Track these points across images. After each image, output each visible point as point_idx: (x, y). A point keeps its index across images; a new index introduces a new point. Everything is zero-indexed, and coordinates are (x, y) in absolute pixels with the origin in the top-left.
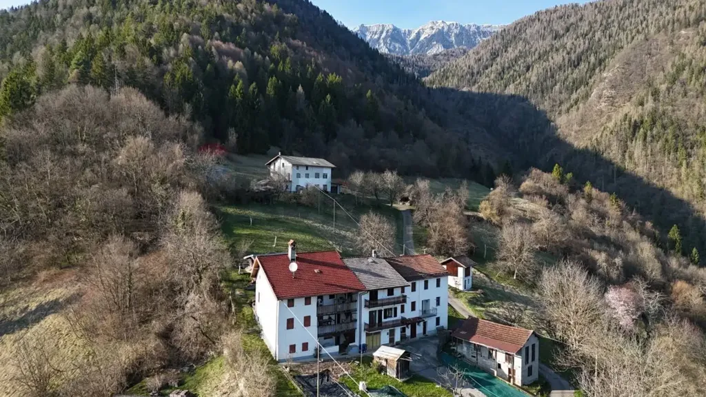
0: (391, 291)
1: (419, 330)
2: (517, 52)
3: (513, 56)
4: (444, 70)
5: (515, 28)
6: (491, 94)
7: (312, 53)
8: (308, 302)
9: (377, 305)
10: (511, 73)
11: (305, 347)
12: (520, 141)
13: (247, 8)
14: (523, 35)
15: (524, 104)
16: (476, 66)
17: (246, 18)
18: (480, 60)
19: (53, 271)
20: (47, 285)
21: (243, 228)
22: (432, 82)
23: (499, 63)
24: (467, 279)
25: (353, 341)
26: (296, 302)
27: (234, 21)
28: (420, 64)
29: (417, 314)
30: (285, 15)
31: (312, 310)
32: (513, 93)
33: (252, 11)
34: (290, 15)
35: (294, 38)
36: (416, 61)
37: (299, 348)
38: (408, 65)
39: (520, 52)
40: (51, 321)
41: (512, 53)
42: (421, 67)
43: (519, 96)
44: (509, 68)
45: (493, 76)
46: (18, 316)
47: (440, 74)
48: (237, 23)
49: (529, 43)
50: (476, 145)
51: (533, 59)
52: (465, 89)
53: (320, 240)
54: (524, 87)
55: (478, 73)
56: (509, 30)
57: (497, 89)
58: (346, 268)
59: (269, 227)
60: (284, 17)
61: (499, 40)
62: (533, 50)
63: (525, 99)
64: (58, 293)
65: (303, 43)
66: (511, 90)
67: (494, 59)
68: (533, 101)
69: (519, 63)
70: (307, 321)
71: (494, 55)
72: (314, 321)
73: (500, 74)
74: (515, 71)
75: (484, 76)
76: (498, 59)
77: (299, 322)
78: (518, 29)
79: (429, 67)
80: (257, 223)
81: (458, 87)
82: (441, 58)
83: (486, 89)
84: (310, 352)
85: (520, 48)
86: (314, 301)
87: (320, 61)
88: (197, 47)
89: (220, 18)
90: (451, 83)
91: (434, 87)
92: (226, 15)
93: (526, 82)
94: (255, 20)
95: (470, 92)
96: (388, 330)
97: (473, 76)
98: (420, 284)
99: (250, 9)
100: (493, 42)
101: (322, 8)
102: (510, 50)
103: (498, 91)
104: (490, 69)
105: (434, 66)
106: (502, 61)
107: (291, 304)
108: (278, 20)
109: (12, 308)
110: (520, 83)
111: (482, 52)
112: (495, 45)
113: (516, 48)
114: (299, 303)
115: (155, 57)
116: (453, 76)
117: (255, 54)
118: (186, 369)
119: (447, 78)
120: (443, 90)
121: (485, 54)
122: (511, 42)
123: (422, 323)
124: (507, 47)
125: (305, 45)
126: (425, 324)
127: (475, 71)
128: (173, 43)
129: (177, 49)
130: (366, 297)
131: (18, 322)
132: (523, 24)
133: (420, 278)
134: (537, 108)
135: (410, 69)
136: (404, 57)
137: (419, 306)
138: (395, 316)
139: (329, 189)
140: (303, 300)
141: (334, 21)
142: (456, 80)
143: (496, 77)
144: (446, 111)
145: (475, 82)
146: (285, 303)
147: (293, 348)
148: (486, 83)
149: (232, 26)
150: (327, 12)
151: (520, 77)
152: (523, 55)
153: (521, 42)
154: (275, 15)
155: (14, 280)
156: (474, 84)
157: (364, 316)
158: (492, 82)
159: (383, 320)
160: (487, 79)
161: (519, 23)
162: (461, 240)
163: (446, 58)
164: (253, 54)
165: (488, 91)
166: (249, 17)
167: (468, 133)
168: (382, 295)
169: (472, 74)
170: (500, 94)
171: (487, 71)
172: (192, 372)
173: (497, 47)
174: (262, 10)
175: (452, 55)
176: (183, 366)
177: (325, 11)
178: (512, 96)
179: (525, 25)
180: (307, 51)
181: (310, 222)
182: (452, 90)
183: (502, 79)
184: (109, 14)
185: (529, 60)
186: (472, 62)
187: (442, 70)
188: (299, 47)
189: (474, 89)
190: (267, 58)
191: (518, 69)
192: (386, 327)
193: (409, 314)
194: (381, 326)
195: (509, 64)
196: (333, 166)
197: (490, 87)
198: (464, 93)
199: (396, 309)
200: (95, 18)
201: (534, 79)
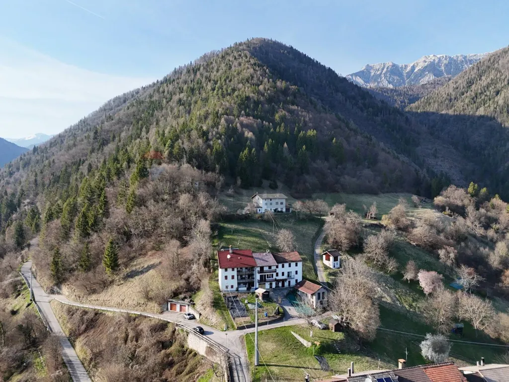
0: (270, 267)
1: (286, 284)
2: (489, 80)
3: (485, 84)
4: (428, 98)
5: (490, 60)
6: (465, 115)
7: (304, 113)
8: (233, 270)
9: (263, 273)
10: (483, 97)
11: (232, 287)
12: (486, 152)
13: (265, 88)
14: (496, 65)
15: (491, 123)
16: (453, 93)
17: (263, 95)
18: (458, 88)
19: (154, 251)
20: (151, 258)
21: (228, 234)
22: (418, 108)
23: (473, 90)
24: (336, 262)
25: (254, 286)
26: (228, 269)
27: (256, 99)
28: (410, 93)
29: (285, 277)
30: (290, 87)
31: (235, 273)
32: (483, 114)
33: (268, 89)
34: (293, 87)
35: (293, 104)
36: (407, 90)
37: (230, 287)
38: (400, 95)
39: (492, 80)
40: (152, 272)
41: (485, 81)
42: (411, 95)
43: (487, 116)
44: (481, 93)
45: (467, 101)
46: (141, 270)
47: (423, 101)
48: (258, 100)
49: (500, 72)
50: (443, 159)
51: (503, 85)
52: (443, 112)
53: (262, 241)
54: (492, 108)
55: (455, 99)
56: (483, 62)
57: (469, 111)
58: (252, 257)
59: (240, 234)
60: (289, 89)
61: (475, 71)
62: (503, 77)
63: (492, 119)
64: (155, 261)
65: (298, 107)
66: (481, 112)
67: (469, 87)
68: (499, 120)
69: (490, 88)
70: (233, 277)
71: (470, 83)
72: (236, 277)
73: (473, 99)
74: (486, 96)
75: (459, 101)
76: (473, 86)
77: (230, 277)
78: (492, 61)
79: (418, 95)
80: (236, 232)
81: (437, 110)
82: (428, 86)
83: (460, 112)
84: (235, 289)
85: (492, 76)
86: (236, 269)
87: (307, 119)
88: (229, 125)
89: (248, 98)
90: (432, 109)
91: (419, 111)
92: (251, 95)
93: (494, 105)
94: (269, 96)
95: (447, 114)
96: (269, 283)
97: (450, 102)
98: (286, 265)
99: (267, 87)
100: (470, 72)
101: (327, 66)
102: (483, 78)
103: (471, 113)
104: (465, 95)
105: (422, 93)
106: (476, 89)
107: (226, 270)
108: (285, 92)
109: (139, 266)
110: (489, 106)
111: (460, 81)
112: (471, 75)
113: (489, 77)
114: (230, 270)
115: (205, 137)
116: (434, 102)
117: (264, 122)
118: (193, 293)
119: (430, 104)
120: (426, 114)
121: (462, 83)
122: (485, 72)
123: (287, 282)
124: (481, 76)
125: (299, 108)
126: (289, 282)
127: (453, 97)
128: (216, 125)
129: (218, 129)
130: (259, 269)
131: (140, 271)
132: (496, 57)
133: (287, 262)
134: (503, 125)
135: (402, 98)
136: (397, 88)
137: (286, 274)
138: (272, 277)
139: (284, 210)
140: (231, 269)
141: (336, 74)
142: (436, 105)
143: (469, 101)
144: (419, 134)
145: (452, 106)
146: (224, 270)
147: (227, 287)
148: (460, 107)
149: (255, 102)
150: (331, 68)
151: (490, 100)
152: (493, 82)
153: (493, 71)
154: (283, 88)
155: (140, 255)
156: (451, 108)
157: (258, 277)
158: (466, 106)
159: (267, 279)
160: (462, 103)
161: (493, 55)
162: (346, 241)
163: (433, 86)
164: (263, 122)
165: (462, 113)
166: (266, 94)
167: (436, 150)
168: (266, 269)
169: (450, 100)
170: (472, 115)
171: (463, 96)
172: (195, 293)
173: (473, 76)
174: (275, 87)
175: (438, 84)
176: (193, 291)
177: (329, 68)
178: (481, 117)
179: (499, 57)
180: (300, 113)
181: (263, 231)
182: (433, 113)
183: (475, 102)
184: (189, 98)
185: (499, 86)
186: (451, 91)
187: (426, 98)
188: (295, 110)
189: (451, 112)
190: (271, 124)
191: (488, 94)
192: (268, 282)
193: (280, 277)
194: (265, 281)
195: (481, 90)
196: (287, 198)
197: (464, 110)
198: (442, 115)
199: (272, 275)
200: (182, 101)
201: (501, 102)
